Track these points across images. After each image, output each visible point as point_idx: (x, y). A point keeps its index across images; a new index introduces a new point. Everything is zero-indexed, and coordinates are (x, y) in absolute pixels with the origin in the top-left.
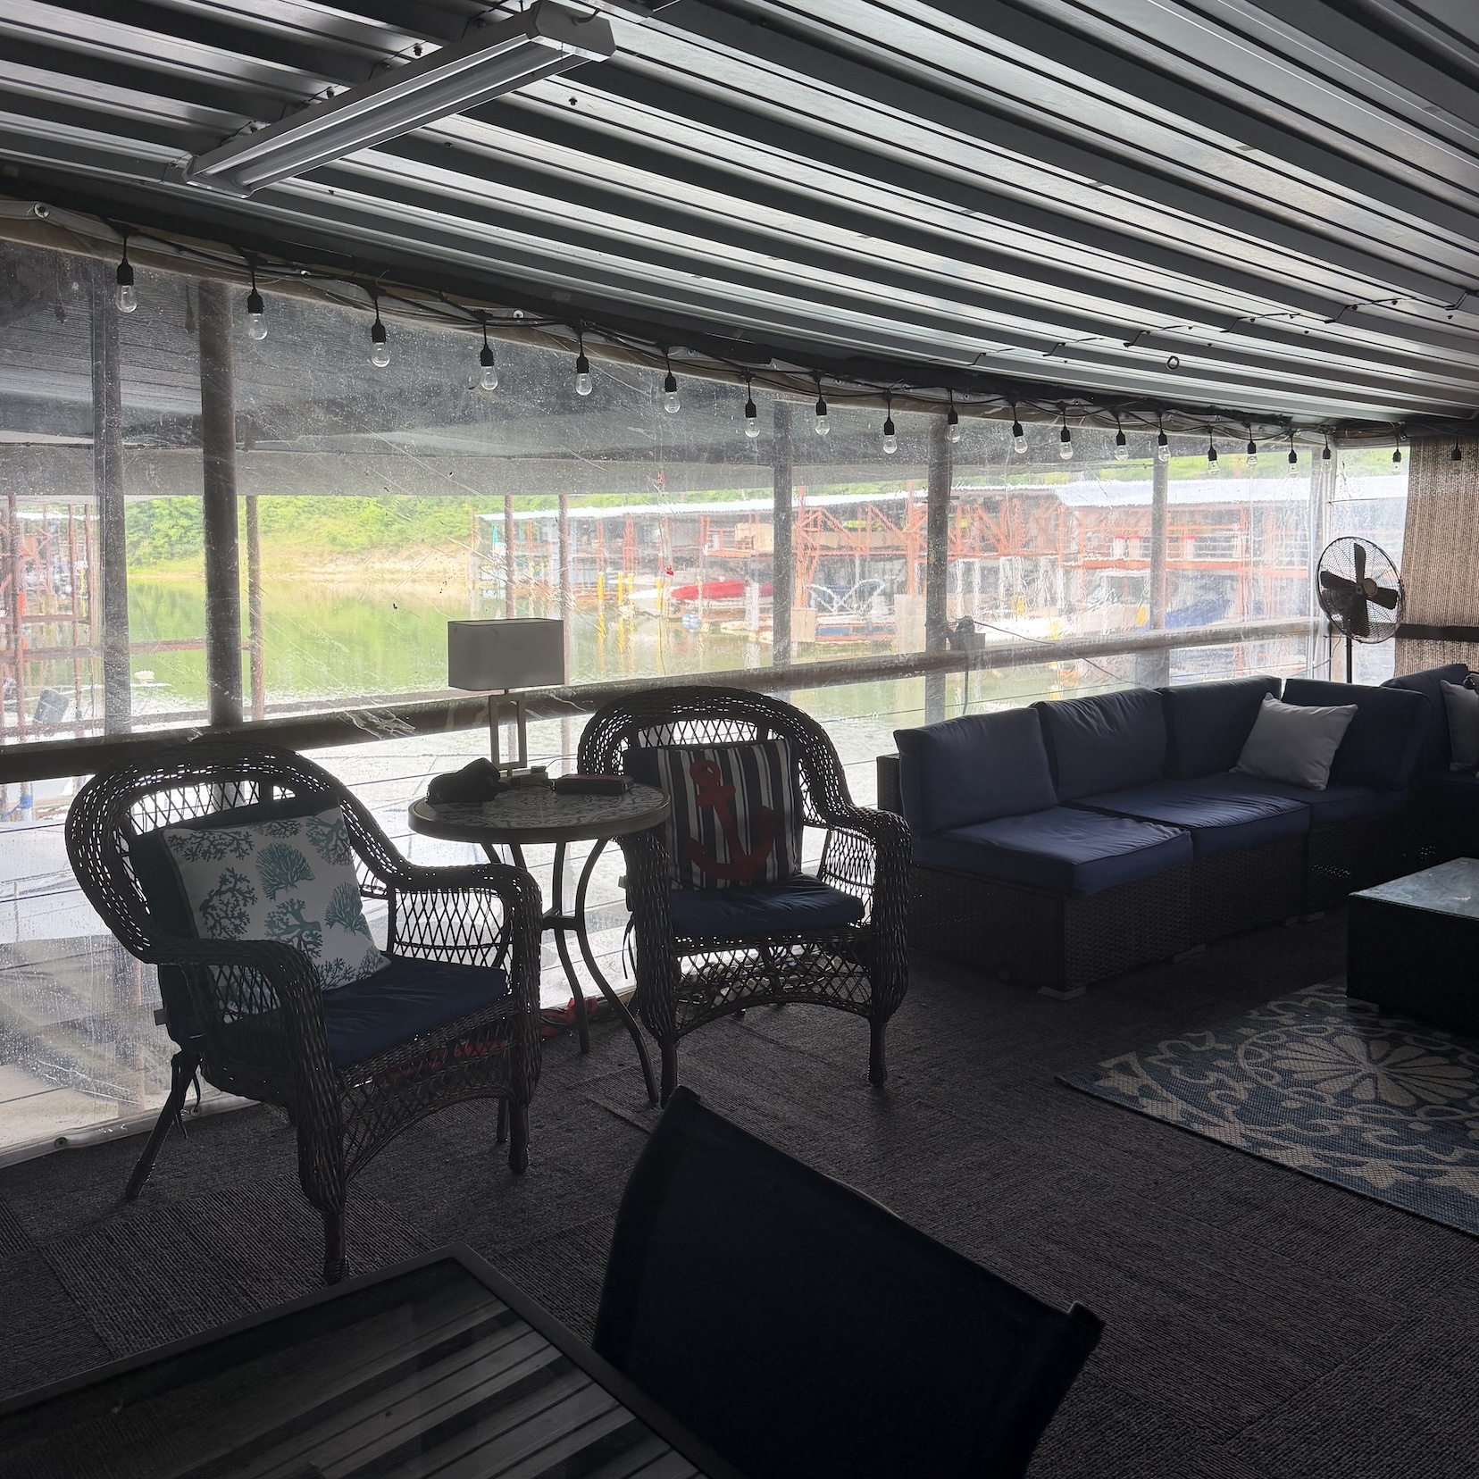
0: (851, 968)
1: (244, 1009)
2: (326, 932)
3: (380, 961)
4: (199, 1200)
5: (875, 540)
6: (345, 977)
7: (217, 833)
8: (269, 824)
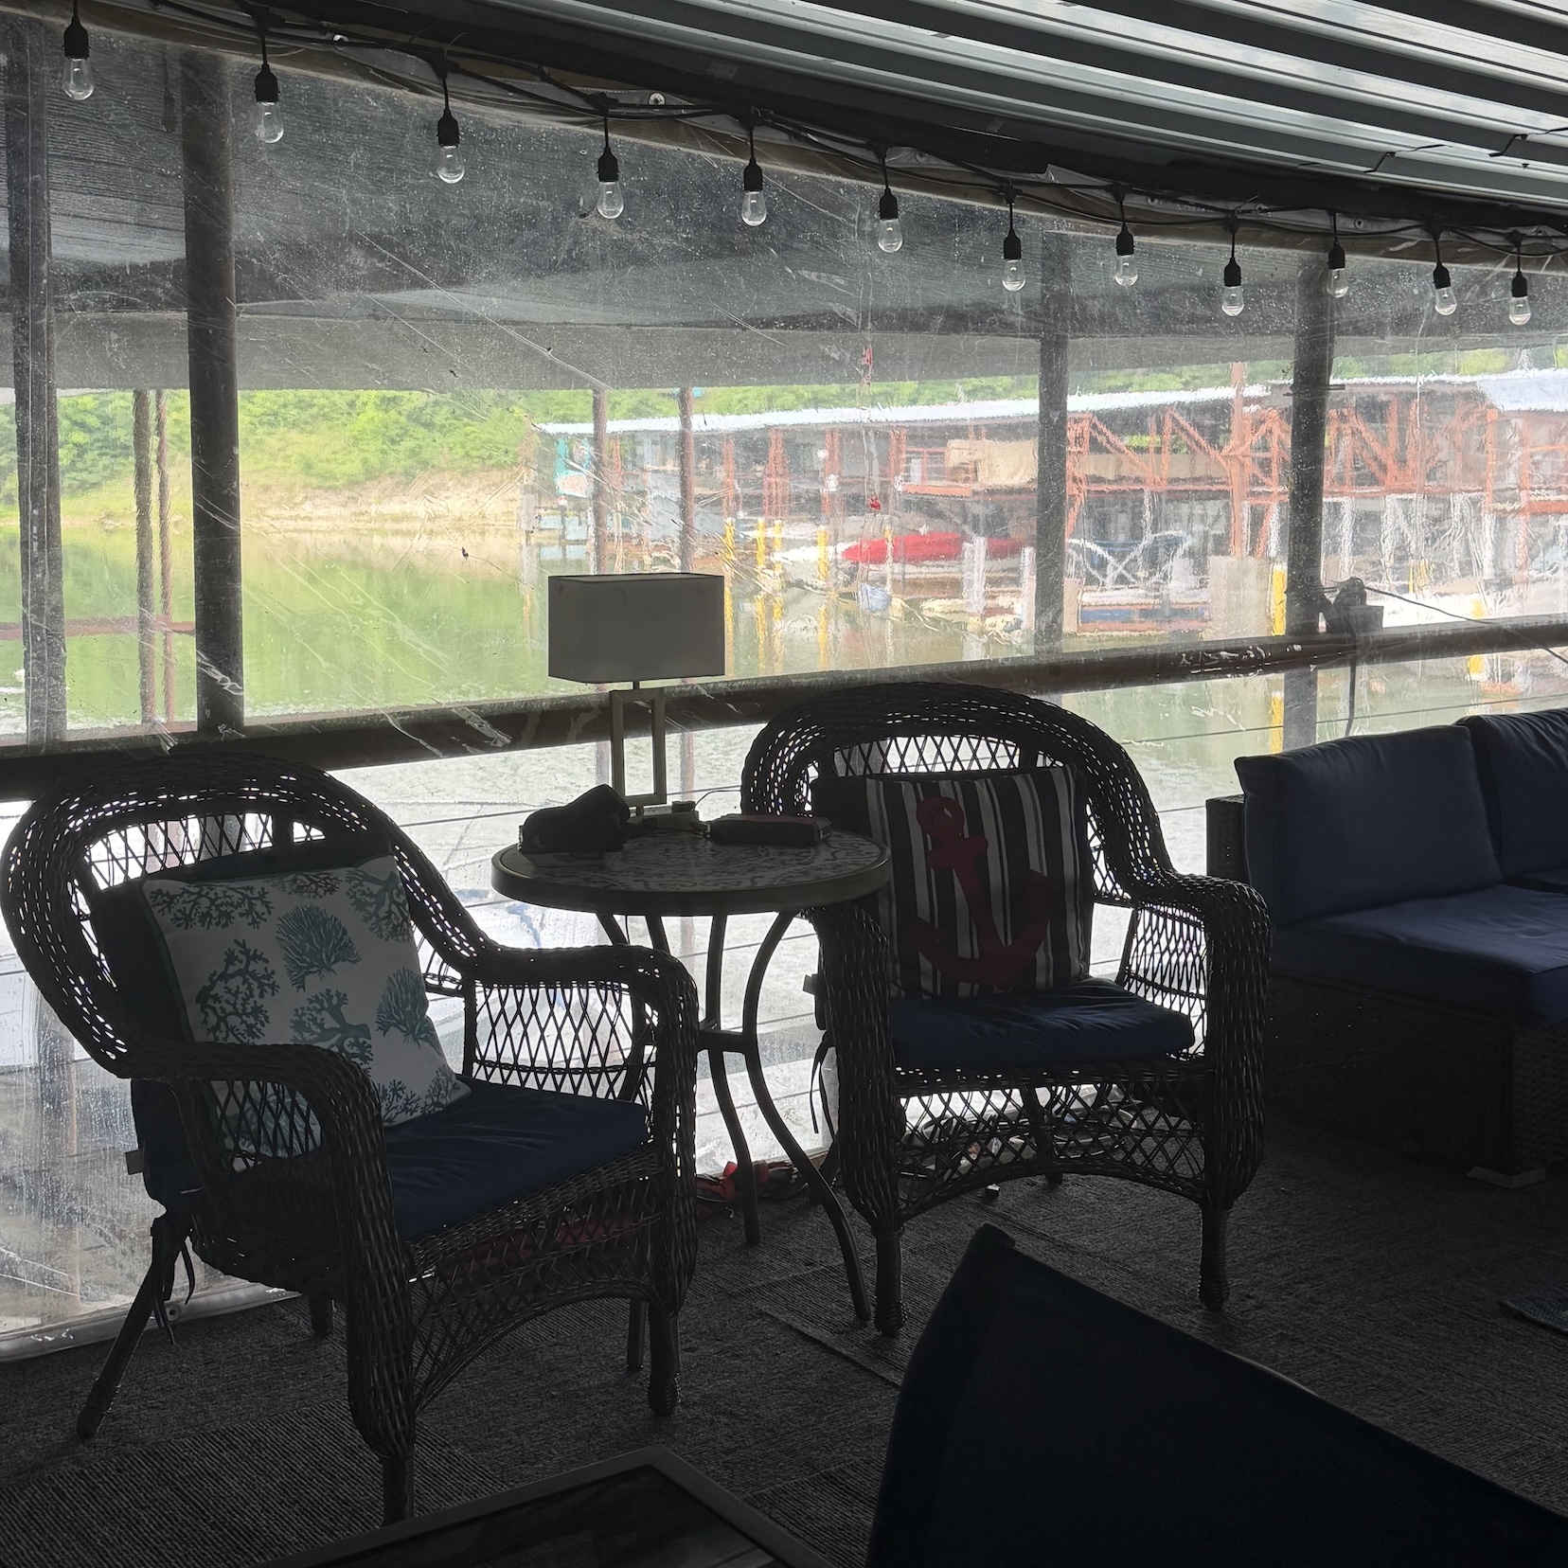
0: (1173, 1124)
1: (267, 1152)
2: (377, 1040)
3: (455, 1087)
4: (187, 1441)
5: (1176, 466)
6: (405, 1109)
7: (219, 888)
8: (292, 877)
